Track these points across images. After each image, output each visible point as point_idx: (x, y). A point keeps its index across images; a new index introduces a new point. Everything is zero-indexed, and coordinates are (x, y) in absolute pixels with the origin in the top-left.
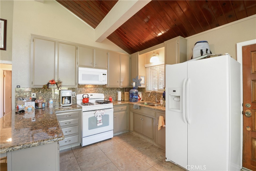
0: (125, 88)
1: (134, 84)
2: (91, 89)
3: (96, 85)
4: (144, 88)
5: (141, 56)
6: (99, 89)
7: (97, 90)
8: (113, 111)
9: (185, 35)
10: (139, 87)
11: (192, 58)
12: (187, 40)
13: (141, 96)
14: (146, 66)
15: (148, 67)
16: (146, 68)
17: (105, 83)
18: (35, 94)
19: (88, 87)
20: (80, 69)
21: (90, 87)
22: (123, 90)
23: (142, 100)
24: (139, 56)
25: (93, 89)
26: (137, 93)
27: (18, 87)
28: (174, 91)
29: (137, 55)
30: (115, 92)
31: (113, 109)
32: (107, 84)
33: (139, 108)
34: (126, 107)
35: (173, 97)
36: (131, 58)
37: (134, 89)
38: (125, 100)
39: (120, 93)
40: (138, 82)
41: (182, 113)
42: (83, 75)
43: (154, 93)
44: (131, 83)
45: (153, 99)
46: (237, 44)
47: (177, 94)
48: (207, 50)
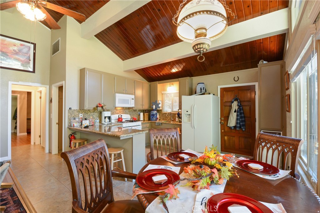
0: (145, 110)
1: (154, 107)
2: (120, 111)
3: (124, 107)
4: (161, 110)
5: (159, 86)
6: (126, 110)
7: (124, 112)
8: (141, 127)
9: (191, 75)
10: (158, 109)
11: (196, 93)
12: (192, 79)
13: (158, 116)
14: (163, 92)
15: (164, 94)
16: (162, 94)
17: (133, 105)
18: (82, 115)
19: (118, 109)
20: (117, 95)
21: (120, 109)
22: (144, 111)
23: (159, 120)
24: (158, 85)
25: (121, 111)
26: (156, 114)
27: (70, 109)
28: (187, 111)
29: (156, 84)
30: (137, 113)
31: (141, 126)
32: (134, 106)
33: (161, 124)
34: (149, 125)
35: (186, 115)
36: (150, 86)
37: (154, 110)
38: (145, 120)
39: (142, 114)
40: (157, 105)
41: (192, 123)
42: (119, 100)
43: (170, 114)
44: (151, 106)
45: (168, 118)
46: (218, 86)
47: (189, 113)
48: (204, 88)
